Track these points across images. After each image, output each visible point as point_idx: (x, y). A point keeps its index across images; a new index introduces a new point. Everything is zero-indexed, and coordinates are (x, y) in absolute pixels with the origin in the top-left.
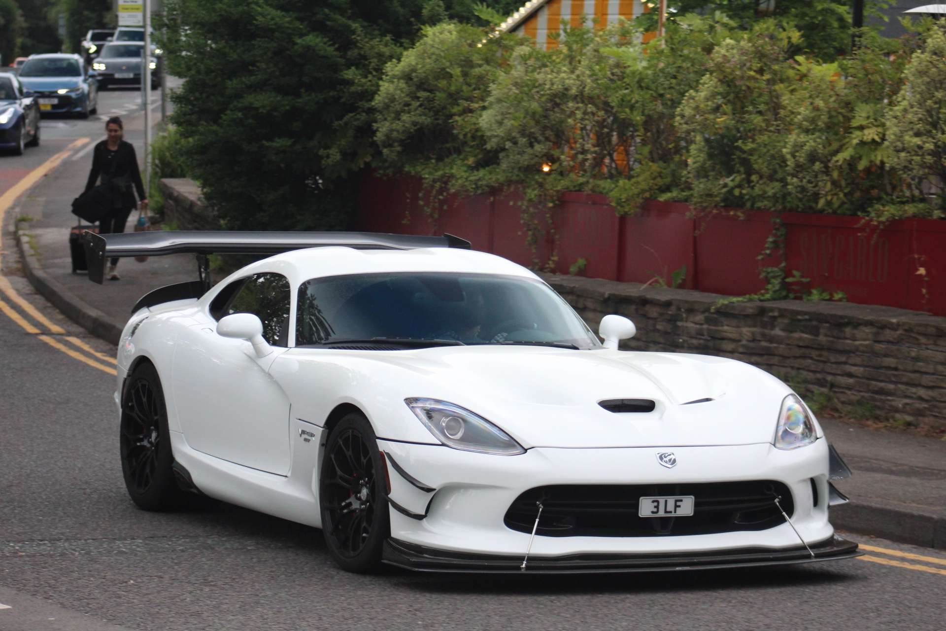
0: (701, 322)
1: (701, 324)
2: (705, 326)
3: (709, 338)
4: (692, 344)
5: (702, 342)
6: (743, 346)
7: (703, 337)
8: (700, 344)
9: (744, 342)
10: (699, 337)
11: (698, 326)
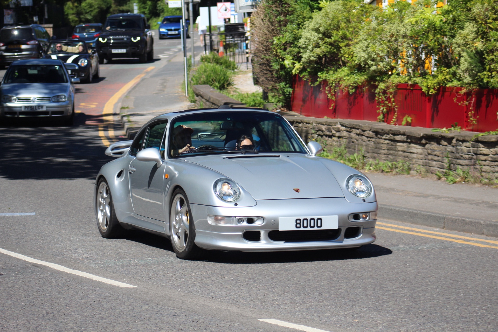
0: (469, 146)
1: (469, 147)
2: (471, 148)
3: (474, 154)
4: (465, 157)
5: (470, 156)
6: (491, 157)
7: (470, 154)
8: (469, 157)
9: (491, 155)
10: (469, 154)
11: (468, 149)
